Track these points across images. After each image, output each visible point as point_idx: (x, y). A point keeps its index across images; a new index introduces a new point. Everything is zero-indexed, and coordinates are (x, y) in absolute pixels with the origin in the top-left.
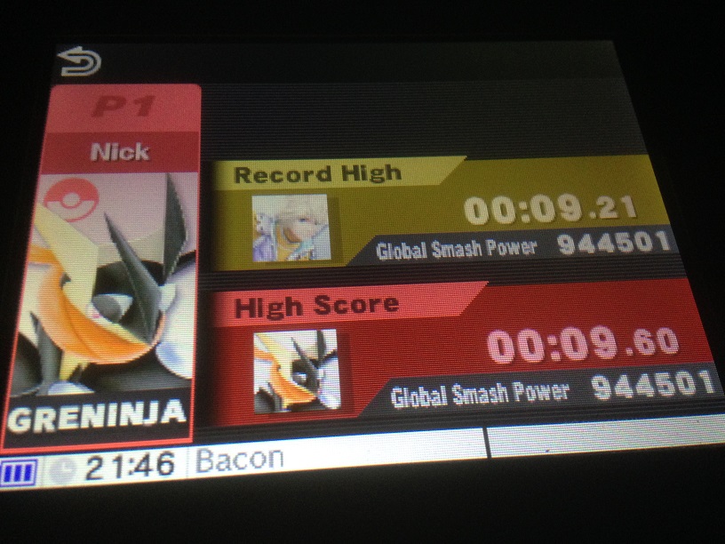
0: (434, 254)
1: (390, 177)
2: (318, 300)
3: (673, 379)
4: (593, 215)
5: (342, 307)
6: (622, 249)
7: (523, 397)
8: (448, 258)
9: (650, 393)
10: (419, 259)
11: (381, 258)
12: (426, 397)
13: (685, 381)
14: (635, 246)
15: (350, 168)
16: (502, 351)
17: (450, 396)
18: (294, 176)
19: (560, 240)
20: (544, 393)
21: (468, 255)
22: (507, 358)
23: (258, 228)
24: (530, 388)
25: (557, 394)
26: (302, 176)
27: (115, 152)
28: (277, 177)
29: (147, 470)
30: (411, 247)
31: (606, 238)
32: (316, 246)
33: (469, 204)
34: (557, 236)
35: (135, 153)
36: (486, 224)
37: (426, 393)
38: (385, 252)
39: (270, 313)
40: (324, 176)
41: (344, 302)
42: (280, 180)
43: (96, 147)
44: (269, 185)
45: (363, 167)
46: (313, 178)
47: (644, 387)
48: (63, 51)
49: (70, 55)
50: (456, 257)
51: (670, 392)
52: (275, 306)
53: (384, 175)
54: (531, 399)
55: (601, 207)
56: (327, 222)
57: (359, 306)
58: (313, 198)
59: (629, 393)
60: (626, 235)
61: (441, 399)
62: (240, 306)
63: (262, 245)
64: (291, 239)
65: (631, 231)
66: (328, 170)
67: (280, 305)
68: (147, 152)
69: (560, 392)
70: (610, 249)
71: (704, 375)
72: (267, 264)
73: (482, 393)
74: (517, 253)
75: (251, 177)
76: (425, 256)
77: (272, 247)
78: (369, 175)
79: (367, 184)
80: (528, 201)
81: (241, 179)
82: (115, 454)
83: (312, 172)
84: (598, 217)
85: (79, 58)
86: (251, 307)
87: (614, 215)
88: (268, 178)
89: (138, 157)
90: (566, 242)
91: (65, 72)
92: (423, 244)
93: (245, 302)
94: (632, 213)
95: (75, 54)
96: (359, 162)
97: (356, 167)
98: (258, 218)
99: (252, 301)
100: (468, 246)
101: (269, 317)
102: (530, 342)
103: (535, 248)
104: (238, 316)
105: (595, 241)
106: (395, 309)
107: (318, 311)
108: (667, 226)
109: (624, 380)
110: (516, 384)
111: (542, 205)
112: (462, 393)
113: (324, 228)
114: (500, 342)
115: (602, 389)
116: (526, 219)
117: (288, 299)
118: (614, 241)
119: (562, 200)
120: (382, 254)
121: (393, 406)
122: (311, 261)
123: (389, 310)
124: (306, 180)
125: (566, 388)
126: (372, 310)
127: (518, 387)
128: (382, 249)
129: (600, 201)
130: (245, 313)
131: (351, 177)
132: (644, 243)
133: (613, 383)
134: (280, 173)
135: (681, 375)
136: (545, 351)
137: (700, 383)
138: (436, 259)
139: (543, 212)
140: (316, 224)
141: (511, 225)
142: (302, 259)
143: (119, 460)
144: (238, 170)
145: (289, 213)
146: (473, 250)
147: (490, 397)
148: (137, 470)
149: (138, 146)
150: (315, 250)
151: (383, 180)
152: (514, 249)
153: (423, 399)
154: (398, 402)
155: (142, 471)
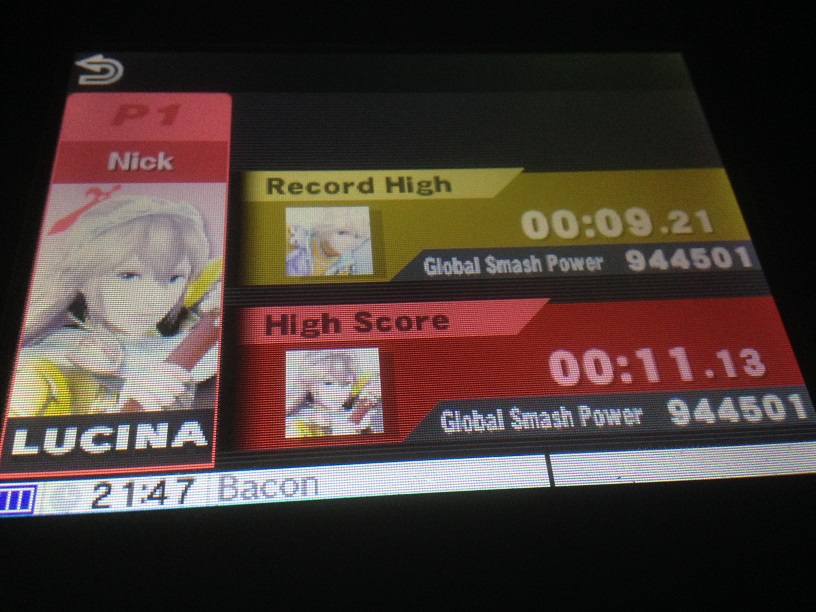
0: (489, 270)
1: (438, 190)
2: (358, 316)
3: (759, 403)
4: (664, 230)
5: (385, 324)
6: (699, 266)
7: (590, 421)
8: (503, 274)
9: (734, 417)
10: (472, 275)
11: (429, 273)
12: (480, 421)
13: (773, 406)
14: (713, 262)
15: (395, 179)
16: (565, 372)
17: (508, 420)
18: (332, 188)
19: (629, 255)
20: (614, 417)
21: (526, 271)
22: (572, 379)
23: (292, 241)
24: (597, 412)
25: (629, 419)
26: (342, 188)
27: (135, 161)
28: (314, 188)
29: (162, 498)
30: (463, 262)
31: (680, 254)
32: (356, 259)
33: (527, 219)
34: (626, 251)
35: (157, 163)
36: (547, 238)
37: (481, 417)
38: (433, 267)
39: (305, 331)
40: (366, 187)
41: (388, 319)
42: (317, 192)
43: (114, 156)
44: (305, 196)
45: (409, 178)
46: (353, 190)
47: (728, 411)
48: (81, 58)
49: (89, 63)
50: (513, 274)
51: (757, 417)
52: (310, 323)
53: (433, 187)
54: (600, 424)
55: (674, 221)
56: (369, 236)
57: (405, 323)
58: (353, 210)
59: (710, 419)
60: (702, 250)
61: (498, 423)
62: (270, 324)
63: (295, 259)
64: (329, 253)
65: (708, 246)
66: (370, 182)
67: (315, 322)
68: (171, 162)
69: (632, 416)
70: (685, 265)
71: (795, 399)
72: (302, 278)
73: (544, 417)
74: (581, 269)
75: (285, 188)
76: (478, 271)
77: (308, 261)
78: (416, 188)
79: (414, 196)
80: (592, 214)
81: (274, 191)
82: (126, 480)
83: (352, 184)
84: (670, 232)
85: (99, 66)
86: (283, 324)
87: (688, 230)
88: (304, 190)
89: (160, 167)
90: (635, 257)
91: (83, 80)
92: (476, 259)
93: (277, 318)
94: (707, 228)
95: (95, 62)
96: (404, 173)
97: (401, 179)
98: (293, 231)
99: (284, 317)
100: (526, 262)
101: (303, 334)
102: (597, 364)
103: (602, 264)
104: (269, 332)
105: (668, 256)
106: (445, 327)
107: (358, 329)
108: (747, 242)
109: (704, 404)
110: (582, 408)
111: (608, 219)
112: (521, 417)
113: (366, 241)
114: (564, 364)
115: (679, 413)
116: (590, 233)
117: (325, 316)
118: (688, 257)
119: (630, 214)
120: (430, 270)
121: (443, 430)
122: (350, 276)
123: (439, 328)
124: (346, 191)
125: (639, 412)
126: (419, 328)
127: (585, 412)
128: (430, 264)
129: (673, 215)
130: (277, 330)
131: (396, 189)
132: (722, 259)
133: (692, 407)
134: (316, 184)
135: (768, 399)
136: (615, 373)
137: (790, 408)
138: (490, 275)
139: (609, 226)
140: (356, 237)
141: (573, 240)
142: (341, 273)
143: (130, 486)
144: (270, 181)
145: (327, 226)
146: (532, 265)
147: (553, 422)
148: (150, 497)
149: (161, 155)
150: (355, 264)
151: (431, 192)
152: (578, 264)
153: (476, 423)
154: (448, 426)
155: (156, 499)
